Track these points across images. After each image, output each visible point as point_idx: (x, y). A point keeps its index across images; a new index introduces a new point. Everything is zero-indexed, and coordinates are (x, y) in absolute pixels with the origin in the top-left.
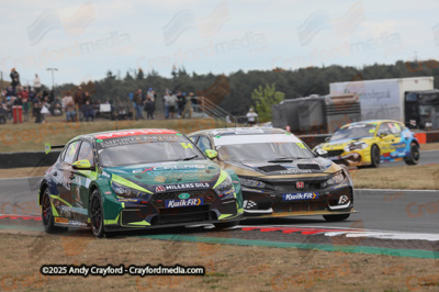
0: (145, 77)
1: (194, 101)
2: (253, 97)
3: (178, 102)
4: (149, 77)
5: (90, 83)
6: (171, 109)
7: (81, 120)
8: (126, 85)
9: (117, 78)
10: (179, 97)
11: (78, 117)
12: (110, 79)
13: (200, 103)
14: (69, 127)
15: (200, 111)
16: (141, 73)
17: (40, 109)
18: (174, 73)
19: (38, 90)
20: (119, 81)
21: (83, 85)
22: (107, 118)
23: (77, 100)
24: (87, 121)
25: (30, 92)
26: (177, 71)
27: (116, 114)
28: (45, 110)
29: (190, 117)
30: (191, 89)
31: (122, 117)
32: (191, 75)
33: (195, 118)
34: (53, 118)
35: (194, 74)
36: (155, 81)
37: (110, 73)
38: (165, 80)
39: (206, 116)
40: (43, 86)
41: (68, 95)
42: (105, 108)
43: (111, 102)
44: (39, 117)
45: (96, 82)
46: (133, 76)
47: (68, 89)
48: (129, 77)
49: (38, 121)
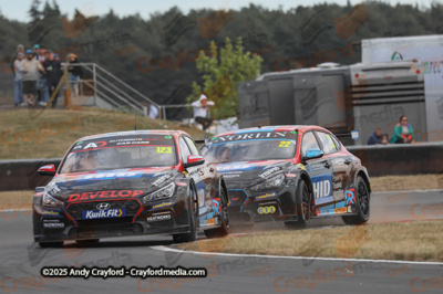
1: (77, 71)
2: (199, 66)
3: (45, 75)
6: (29, 87)
10: (45, 64)
13: (90, 76)
15: (87, 91)
18: (34, 12)
26: (41, 8)
29: (66, 105)
30: (69, 46)
33: (76, 108)
39: (99, 102)
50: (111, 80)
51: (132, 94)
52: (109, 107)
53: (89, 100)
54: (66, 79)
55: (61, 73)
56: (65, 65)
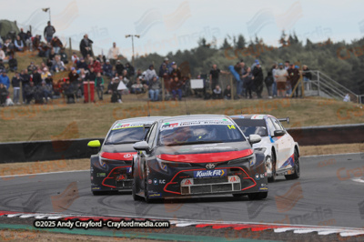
0: (247, 46)
1: (308, 76)
3: (289, 78)
4: (252, 45)
5: (179, 53)
6: (281, 85)
7: (167, 99)
9: (212, 47)
10: (289, 71)
11: (164, 96)
12: (204, 49)
13: (315, 78)
15: (314, 87)
16: (241, 39)
17: (116, 85)
18: (282, 41)
20: (215, 51)
21: (170, 55)
22: (200, 97)
24: (174, 99)
25: (106, 64)
26: (286, 39)
27: (209, 91)
28: (122, 86)
32: (304, 44)
34: (134, 96)
35: (308, 41)
37: (204, 41)
38: (271, 49)
39: (322, 94)
40: (121, 57)
41: (151, 68)
42: (197, 84)
43: (204, 77)
45: (186, 51)
46: (231, 43)
47: (151, 61)
48: (226, 45)
50: (328, 80)
51: (341, 89)
52: (328, 96)
53: (315, 93)
54: (302, 81)
55: (299, 77)
56: (301, 72)
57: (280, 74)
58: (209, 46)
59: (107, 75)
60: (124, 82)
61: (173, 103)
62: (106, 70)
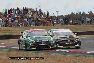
0: (81, 14)
4: (82, 13)
5: (67, 15)
7: (64, 25)
8: (76, 15)
9: (74, 14)
14: (61, 27)
16: (80, 12)
17: (54, 22)
19: (53, 17)
20: (75, 15)
21: (65, 16)
22: (71, 24)
23: (63, 20)
24: (66, 25)
27: (73, 23)
28: (55, 22)
31: (75, 24)
34: (57, 24)
36: (84, 15)
37: (72, 13)
38: (87, 14)
40: (55, 16)
41: (61, 18)
42: (71, 22)
43: (72, 20)
44: (54, 24)
45: (69, 15)
46: (78, 13)
47: (61, 17)
48: (77, 13)
49: (54, 25)
57: (88, 19)
58: (73, 14)
59: (52, 20)
60: (56, 21)
61: (66, 26)
62: (52, 19)
